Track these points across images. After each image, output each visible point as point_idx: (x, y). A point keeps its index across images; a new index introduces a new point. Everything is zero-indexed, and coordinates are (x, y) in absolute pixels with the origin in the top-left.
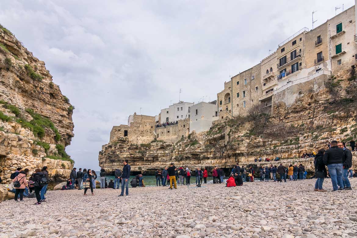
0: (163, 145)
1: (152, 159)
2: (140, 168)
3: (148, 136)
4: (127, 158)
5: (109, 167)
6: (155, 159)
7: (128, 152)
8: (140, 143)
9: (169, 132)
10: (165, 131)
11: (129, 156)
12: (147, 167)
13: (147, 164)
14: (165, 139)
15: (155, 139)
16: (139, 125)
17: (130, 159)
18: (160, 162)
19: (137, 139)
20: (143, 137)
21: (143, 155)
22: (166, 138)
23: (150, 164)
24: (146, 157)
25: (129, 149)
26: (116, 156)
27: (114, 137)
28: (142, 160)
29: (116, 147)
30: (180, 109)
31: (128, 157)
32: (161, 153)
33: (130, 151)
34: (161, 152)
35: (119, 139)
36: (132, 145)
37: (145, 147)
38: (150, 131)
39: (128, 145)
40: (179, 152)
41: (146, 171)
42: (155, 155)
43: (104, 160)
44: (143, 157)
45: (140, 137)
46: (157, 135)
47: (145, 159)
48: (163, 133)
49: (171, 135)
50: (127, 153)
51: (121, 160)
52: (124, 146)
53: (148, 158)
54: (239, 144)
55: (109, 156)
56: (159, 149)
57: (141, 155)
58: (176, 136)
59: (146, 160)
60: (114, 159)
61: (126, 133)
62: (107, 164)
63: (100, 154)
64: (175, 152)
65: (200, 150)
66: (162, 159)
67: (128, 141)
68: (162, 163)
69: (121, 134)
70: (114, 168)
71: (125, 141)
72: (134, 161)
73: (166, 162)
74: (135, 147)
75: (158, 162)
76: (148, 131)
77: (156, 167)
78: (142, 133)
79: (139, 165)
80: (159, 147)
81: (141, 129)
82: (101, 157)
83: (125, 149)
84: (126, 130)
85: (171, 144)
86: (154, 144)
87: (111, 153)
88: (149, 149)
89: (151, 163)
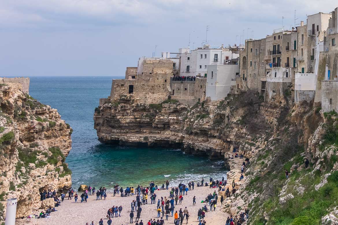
0: (177, 108)
1: (163, 126)
2: (146, 138)
3: (160, 93)
4: (131, 123)
5: (106, 133)
6: (166, 126)
7: (132, 115)
8: (149, 103)
9: (186, 89)
10: (182, 88)
11: (133, 120)
12: (155, 137)
13: (156, 131)
14: (180, 98)
15: (169, 97)
16: (148, 78)
17: (134, 124)
18: (171, 131)
19: (146, 97)
20: (154, 94)
21: (151, 120)
22: (182, 98)
23: (159, 132)
24: (155, 124)
25: (134, 111)
26: (116, 121)
27: (115, 94)
28: (150, 126)
29: (116, 110)
30: (204, 56)
31: (133, 122)
32: (174, 119)
33: (136, 114)
34: (173, 117)
35: (121, 97)
36: (137, 106)
37: (155, 109)
38: (162, 86)
39: (133, 106)
40: (191, 123)
41: (153, 142)
42: (166, 121)
43: (101, 121)
44: (151, 122)
45: (150, 94)
46: (172, 91)
47: (153, 125)
48: (179, 89)
49: (188, 94)
50: (131, 117)
51: (122, 126)
52: (127, 107)
53: (157, 125)
54: (229, 132)
55: (107, 120)
56: (172, 112)
57: (149, 120)
58: (193, 98)
59: (155, 127)
60: (113, 124)
61: (131, 89)
62: (104, 128)
63: (97, 111)
64: (187, 122)
65: (208, 125)
66: (174, 127)
67: (133, 101)
68: (173, 133)
69: (124, 90)
70: (112, 137)
71: (129, 101)
72: (141, 127)
73: (178, 132)
74: (141, 107)
75: (169, 132)
76: (160, 87)
77: (166, 138)
78: (153, 90)
79: (146, 132)
80: (172, 111)
81: (151, 83)
82: (98, 116)
83: (129, 111)
84: (131, 84)
85: (186, 107)
86: (166, 105)
87: (110, 117)
88: (160, 112)
89: (161, 130)
